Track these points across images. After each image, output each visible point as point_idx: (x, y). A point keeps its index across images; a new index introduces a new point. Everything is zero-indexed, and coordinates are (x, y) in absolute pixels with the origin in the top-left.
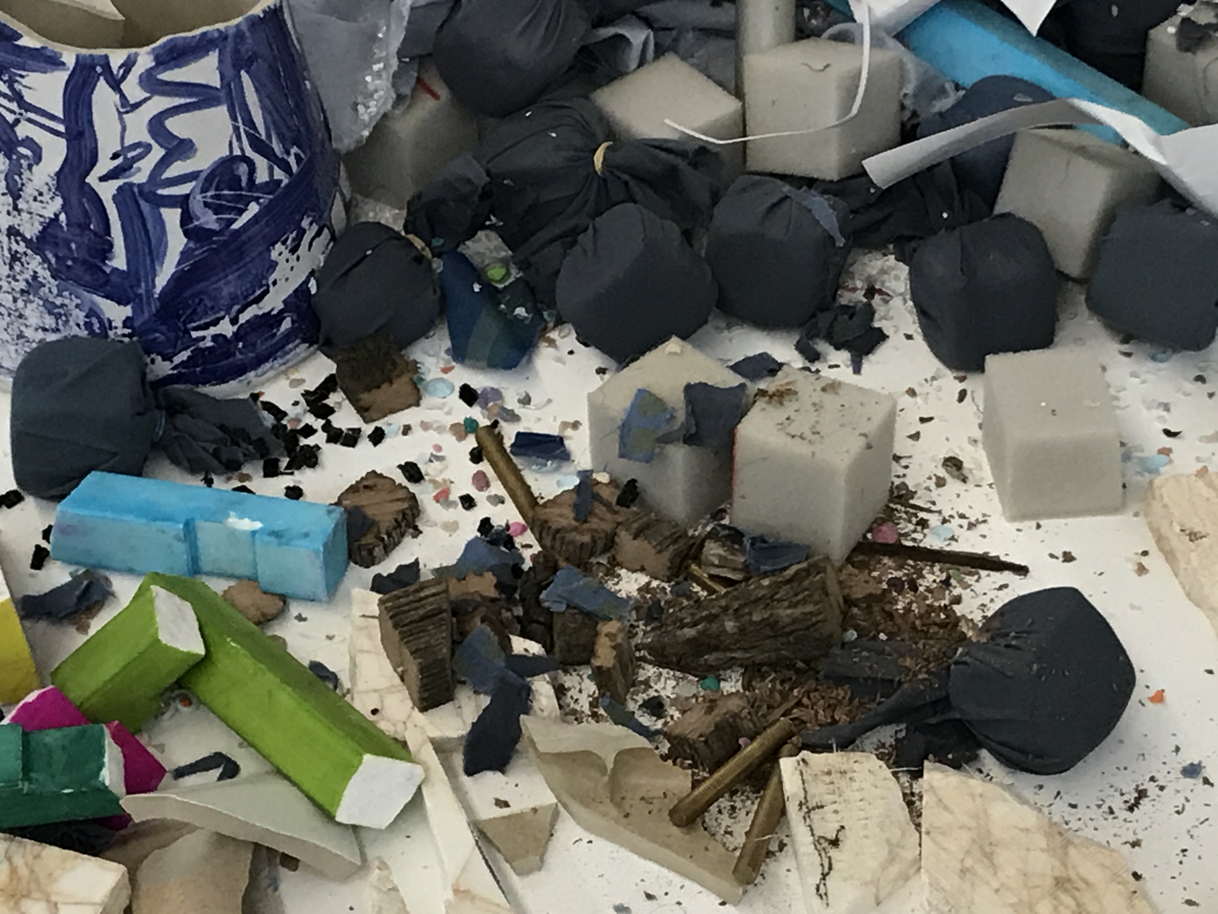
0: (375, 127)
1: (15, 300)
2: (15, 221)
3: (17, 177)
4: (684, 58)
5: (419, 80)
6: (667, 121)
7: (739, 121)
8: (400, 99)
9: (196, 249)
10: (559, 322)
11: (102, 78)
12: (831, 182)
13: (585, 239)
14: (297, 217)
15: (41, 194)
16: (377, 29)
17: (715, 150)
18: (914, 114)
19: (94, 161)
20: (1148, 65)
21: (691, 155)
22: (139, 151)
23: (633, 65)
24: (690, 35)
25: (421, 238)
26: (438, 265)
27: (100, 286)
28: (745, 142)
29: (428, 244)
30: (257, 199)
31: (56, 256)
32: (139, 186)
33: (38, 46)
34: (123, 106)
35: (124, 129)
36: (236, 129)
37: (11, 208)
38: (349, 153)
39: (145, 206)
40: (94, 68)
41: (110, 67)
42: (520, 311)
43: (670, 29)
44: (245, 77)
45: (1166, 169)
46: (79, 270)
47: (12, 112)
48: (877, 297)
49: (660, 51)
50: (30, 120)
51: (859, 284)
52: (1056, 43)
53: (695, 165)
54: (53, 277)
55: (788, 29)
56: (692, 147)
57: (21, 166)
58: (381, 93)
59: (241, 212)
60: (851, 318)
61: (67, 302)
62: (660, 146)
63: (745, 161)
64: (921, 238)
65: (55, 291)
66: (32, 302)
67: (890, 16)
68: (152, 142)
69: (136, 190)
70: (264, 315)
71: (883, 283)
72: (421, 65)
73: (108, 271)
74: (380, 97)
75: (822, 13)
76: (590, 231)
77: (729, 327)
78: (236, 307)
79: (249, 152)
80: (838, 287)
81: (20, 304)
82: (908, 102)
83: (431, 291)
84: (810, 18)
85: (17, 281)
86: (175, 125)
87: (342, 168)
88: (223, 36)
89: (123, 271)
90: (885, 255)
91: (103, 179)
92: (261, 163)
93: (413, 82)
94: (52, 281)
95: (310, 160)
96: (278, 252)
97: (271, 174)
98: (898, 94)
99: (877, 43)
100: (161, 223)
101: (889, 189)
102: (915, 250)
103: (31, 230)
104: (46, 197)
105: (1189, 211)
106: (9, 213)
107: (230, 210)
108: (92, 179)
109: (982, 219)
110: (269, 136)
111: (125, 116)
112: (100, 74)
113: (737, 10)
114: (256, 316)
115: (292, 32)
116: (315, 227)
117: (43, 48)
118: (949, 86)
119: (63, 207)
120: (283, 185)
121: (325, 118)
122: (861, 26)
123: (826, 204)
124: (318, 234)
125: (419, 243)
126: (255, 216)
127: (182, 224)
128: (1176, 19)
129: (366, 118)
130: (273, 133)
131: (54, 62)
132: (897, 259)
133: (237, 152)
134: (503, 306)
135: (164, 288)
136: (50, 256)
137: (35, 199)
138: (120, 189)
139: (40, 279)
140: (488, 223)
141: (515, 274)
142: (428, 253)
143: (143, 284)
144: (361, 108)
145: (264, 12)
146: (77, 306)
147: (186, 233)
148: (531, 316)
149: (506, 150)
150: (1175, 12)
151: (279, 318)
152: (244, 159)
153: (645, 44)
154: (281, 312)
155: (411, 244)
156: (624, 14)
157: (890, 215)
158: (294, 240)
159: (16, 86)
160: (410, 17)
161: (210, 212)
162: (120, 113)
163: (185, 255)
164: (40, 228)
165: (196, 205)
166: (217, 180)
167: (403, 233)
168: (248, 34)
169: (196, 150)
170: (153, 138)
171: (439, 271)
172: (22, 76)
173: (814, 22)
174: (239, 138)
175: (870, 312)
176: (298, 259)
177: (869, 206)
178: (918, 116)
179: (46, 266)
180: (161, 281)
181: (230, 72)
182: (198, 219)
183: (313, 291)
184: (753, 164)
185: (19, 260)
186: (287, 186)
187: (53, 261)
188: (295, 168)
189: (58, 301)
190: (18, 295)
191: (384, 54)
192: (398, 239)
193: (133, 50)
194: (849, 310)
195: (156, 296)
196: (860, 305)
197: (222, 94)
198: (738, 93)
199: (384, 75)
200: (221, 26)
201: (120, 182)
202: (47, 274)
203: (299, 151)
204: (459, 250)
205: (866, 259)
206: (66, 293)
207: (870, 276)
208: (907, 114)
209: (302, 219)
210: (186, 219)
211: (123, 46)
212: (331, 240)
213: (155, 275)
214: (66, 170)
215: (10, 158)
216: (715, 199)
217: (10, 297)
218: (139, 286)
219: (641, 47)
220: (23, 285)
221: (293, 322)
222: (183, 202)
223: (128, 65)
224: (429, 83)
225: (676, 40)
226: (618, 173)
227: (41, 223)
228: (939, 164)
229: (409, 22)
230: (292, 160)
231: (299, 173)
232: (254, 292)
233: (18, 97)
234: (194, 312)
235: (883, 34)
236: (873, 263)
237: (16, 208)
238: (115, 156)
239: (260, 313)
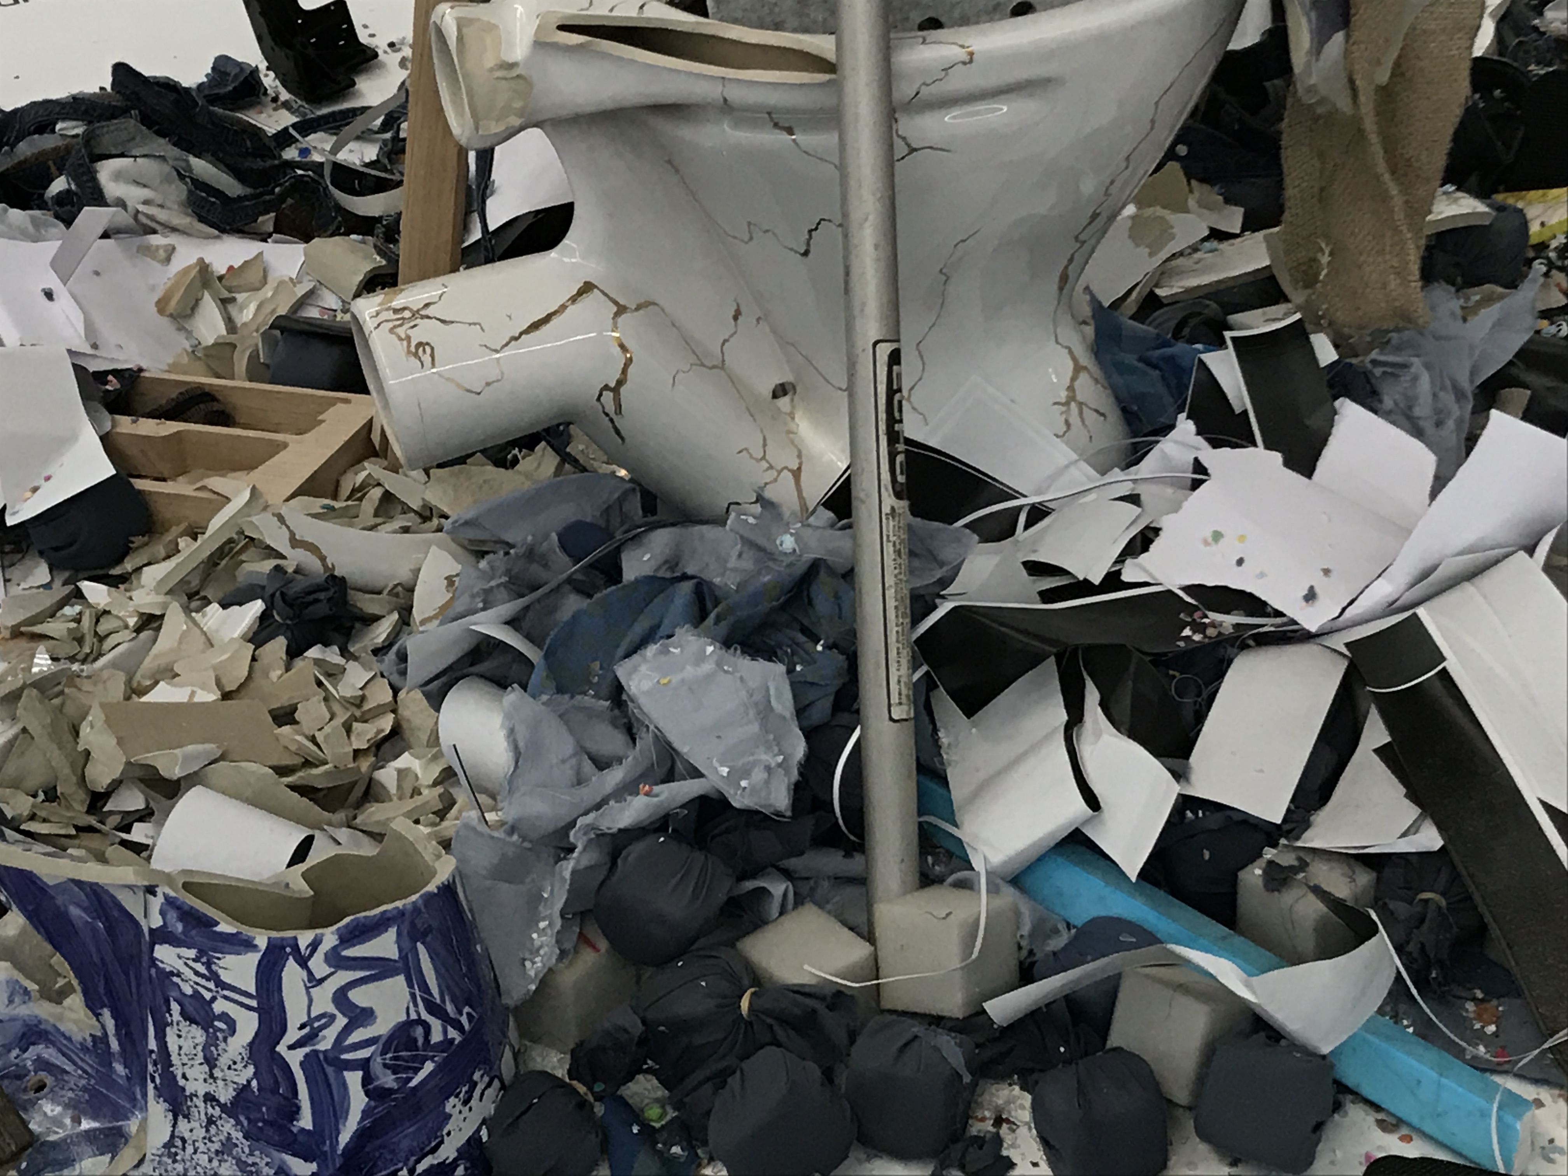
0: (541, 981)
1: (210, 1161)
2: (211, 1089)
3: (213, 1048)
4: (821, 906)
5: (581, 934)
6: (806, 967)
7: (872, 963)
8: (563, 954)
9: (375, 1107)
10: (711, 1160)
11: (291, 958)
12: (958, 1019)
13: (734, 1081)
14: (469, 1072)
15: (235, 1063)
16: (541, 889)
17: (849, 993)
18: (1031, 953)
19: (284, 1030)
20: (1240, 901)
21: (829, 999)
22: (323, 1021)
23: (775, 913)
24: (826, 884)
25: (584, 1085)
26: (599, 1109)
27: (289, 1145)
28: (878, 984)
29: (590, 1089)
30: (432, 1059)
31: (248, 1118)
32: (325, 1052)
33: (234, 931)
34: (310, 981)
35: (311, 1001)
36: (413, 996)
37: (207, 1076)
38: (517, 1008)
39: (330, 1070)
40: (284, 948)
41: (297, 945)
42: (676, 1150)
43: (807, 879)
44: (420, 946)
45: (1259, 1006)
46: (270, 1131)
47: (209, 990)
48: (1005, 1126)
49: (799, 901)
50: (226, 998)
51: (987, 1114)
52: (1156, 884)
53: (831, 1008)
54: (244, 1137)
55: (913, 878)
56: (828, 991)
57: (217, 1039)
58: (546, 949)
59: (417, 1070)
60: (981, 1148)
61: (258, 1160)
62: (799, 991)
63: (878, 1002)
64: (1041, 1071)
65: (247, 1150)
66: (226, 1161)
67: (1005, 863)
68: (336, 1012)
69: (321, 1056)
70: (439, 1164)
71: (1009, 1112)
72: (582, 922)
73: (295, 1130)
74: (545, 954)
75: (944, 859)
76: (738, 1073)
77: (869, 1159)
78: (414, 1158)
79: (425, 1015)
80: (968, 1118)
81: (215, 1163)
82: (1024, 943)
83: (593, 1136)
84: (933, 865)
85: (213, 1142)
86: (358, 997)
87: (511, 1019)
88: (401, 913)
89: (309, 1131)
90: (1010, 1085)
91: (291, 1047)
92: (436, 1024)
93: (575, 937)
94: (244, 1141)
95: (480, 1018)
96: (452, 1105)
97: (445, 1032)
98: (1015, 936)
99: (993, 889)
100: (344, 1085)
101: (1011, 1026)
102: (1037, 1082)
103: (225, 1095)
104: (239, 1066)
105: (1283, 1042)
106: (205, 1080)
107: (407, 1069)
108: (281, 1048)
109: (1094, 1053)
110: (443, 1000)
111: (311, 990)
112: (290, 954)
113: (867, 862)
114: (432, 1166)
115: (464, 903)
116: (486, 1079)
117: (238, 933)
118: (1062, 927)
119: (255, 1074)
120: (456, 1042)
121: (495, 975)
122: (979, 873)
123: (953, 1043)
124: (489, 1085)
125: (582, 1089)
126: (430, 1074)
127: (364, 1085)
128: (1262, 862)
129: (532, 973)
130: (447, 998)
131: (248, 945)
132: (1022, 1089)
133: (414, 1016)
134: (660, 1145)
135: (347, 1144)
136: (242, 1118)
137: (229, 1068)
138: (306, 1056)
139: (234, 1141)
140: (645, 1067)
141: (672, 1114)
142: (591, 1099)
143: (328, 1142)
144: (528, 964)
145: (438, 888)
146: (267, 1164)
147: (367, 1094)
148: (686, 1154)
149: (660, 998)
150: (1260, 855)
151: (454, 1164)
152: (420, 1022)
153: (785, 895)
154: (455, 1160)
155: (575, 1091)
156: (766, 867)
157: (1011, 1049)
158: (466, 1092)
159: (214, 967)
160: (572, 880)
161: (389, 1072)
162: (307, 988)
163: (365, 1113)
164: (234, 1094)
165: (377, 1066)
166: (395, 1043)
167: (567, 1080)
168: (423, 909)
169: (376, 1018)
170: (337, 1008)
171: (600, 1114)
172: (219, 959)
173: (937, 868)
174: (416, 1005)
175: (998, 1141)
176: (470, 1109)
177: (993, 1040)
178: (1034, 955)
179: (239, 1127)
180: (344, 1138)
181: (406, 944)
182: (378, 1078)
183: (485, 1139)
184: (886, 1004)
185: (214, 1123)
186: (460, 1042)
187: (245, 1123)
188: (467, 1026)
189: (250, 1160)
190: (213, 1155)
191: (548, 912)
192: (562, 1087)
193: (318, 931)
194: (979, 1141)
195: (339, 1152)
196: (988, 1136)
197: (400, 965)
198: (870, 937)
199: (549, 932)
200: (399, 904)
201: (307, 1049)
202: (240, 1135)
203: (470, 1010)
204: (619, 1093)
205: (993, 1089)
206: (257, 1153)
207: (997, 1106)
208: (1024, 953)
209: (473, 1073)
210: (366, 1081)
211: (311, 926)
212: (500, 1090)
213: (338, 1133)
214: (257, 1042)
215: (207, 1031)
216: (853, 1037)
217: (206, 1157)
218: (325, 1143)
219: (780, 900)
220: (217, 1146)
221: (466, 1169)
222: (364, 1065)
223: (314, 945)
224: (589, 936)
225: (812, 889)
226: (763, 1017)
227: (235, 1090)
228: (1054, 1002)
229: (571, 885)
230: (464, 1020)
231: (470, 1032)
232: (430, 1143)
233: (214, 977)
234: (375, 1165)
235: (999, 881)
236: (1000, 1093)
237: (212, 1076)
238: (302, 1027)
239: (436, 1162)
